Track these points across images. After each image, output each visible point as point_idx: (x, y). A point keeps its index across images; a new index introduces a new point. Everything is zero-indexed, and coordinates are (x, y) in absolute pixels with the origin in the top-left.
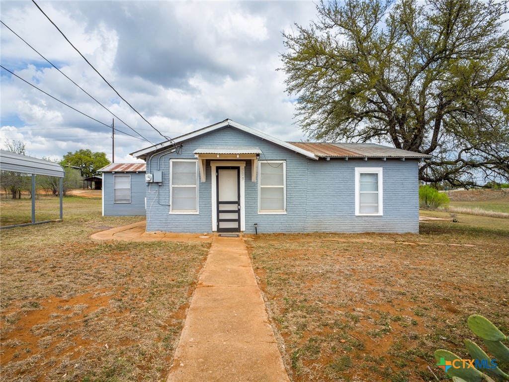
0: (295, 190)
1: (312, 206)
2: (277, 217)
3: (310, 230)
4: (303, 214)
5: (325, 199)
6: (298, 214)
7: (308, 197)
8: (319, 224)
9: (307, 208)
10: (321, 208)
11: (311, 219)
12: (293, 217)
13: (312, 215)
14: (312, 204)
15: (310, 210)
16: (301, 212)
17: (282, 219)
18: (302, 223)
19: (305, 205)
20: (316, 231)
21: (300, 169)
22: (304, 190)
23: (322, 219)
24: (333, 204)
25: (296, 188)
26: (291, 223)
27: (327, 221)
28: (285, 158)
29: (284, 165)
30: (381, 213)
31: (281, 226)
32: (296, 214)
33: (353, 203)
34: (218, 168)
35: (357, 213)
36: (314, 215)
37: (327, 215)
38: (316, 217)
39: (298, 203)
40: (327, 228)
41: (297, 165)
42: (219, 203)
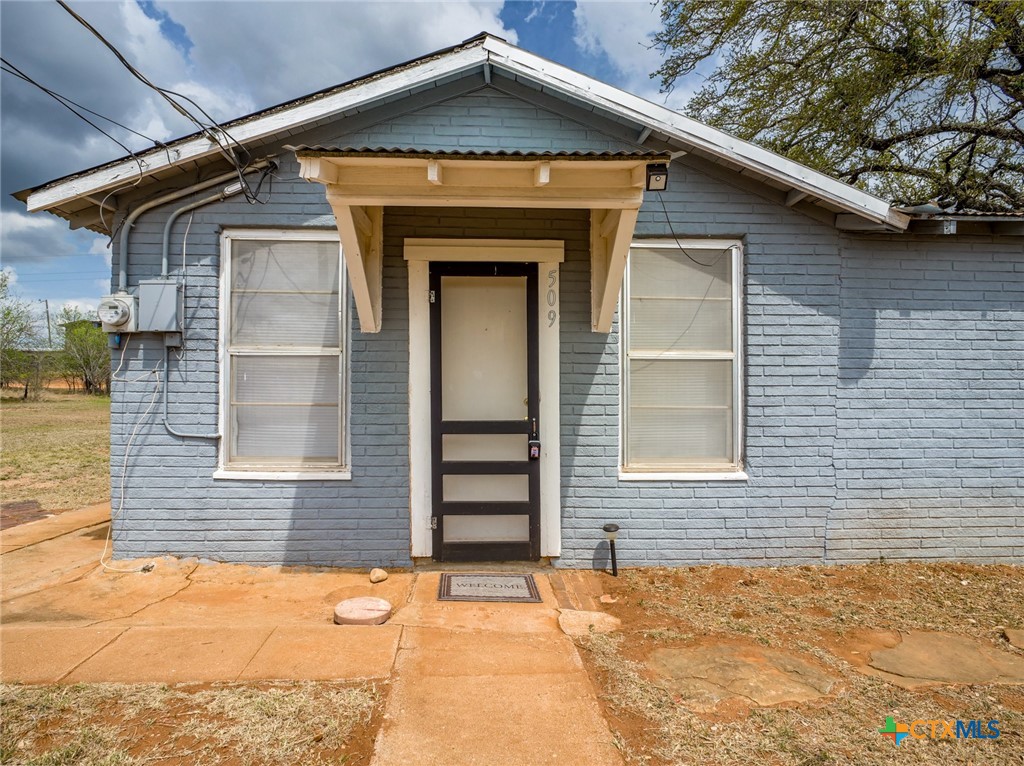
0: (784, 371)
1: (862, 443)
2: (706, 492)
4: (819, 480)
5: (919, 413)
6: (800, 482)
7: (840, 404)
8: (893, 523)
9: (837, 453)
10: (901, 453)
11: (857, 503)
12: (775, 492)
13: (862, 483)
14: (858, 433)
15: (853, 463)
16: (813, 471)
17: (729, 502)
18: (816, 522)
19: (829, 441)
20: (876, 554)
21: (806, 279)
22: (824, 371)
23: (902, 504)
24: (952, 432)
25: (789, 361)
26: (766, 522)
27: (924, 513)
28: (739, 229)
29: (736, 257)
31: (722, 533)
32: (789, 481)
34: (438, 271)
36: (871, 483)
37: (928, 482)
38: (877, 493)
39: (800, 431)
40: (926, 543)
41: (794, 259)
42: (441, 428)
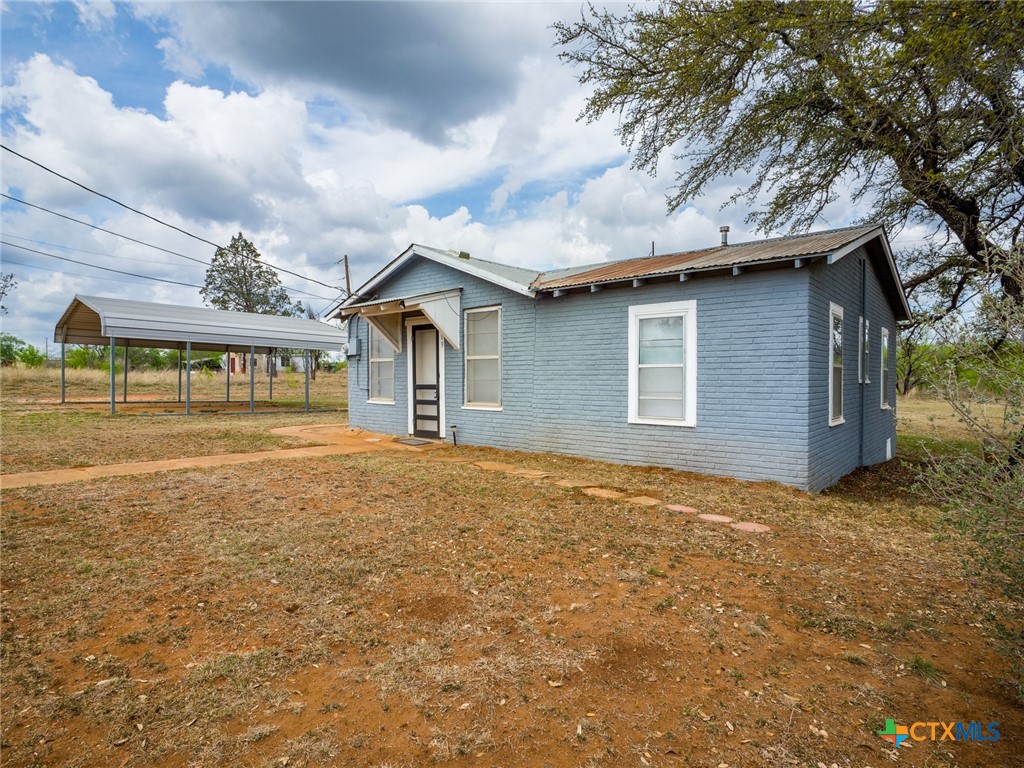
0: (515, 363)
1: (543, 397)
2: (488, 416)
3: (538, 448)
4: (527, 413)
5: (567, 382)
6: (520, 413)
7: (535, 377)
8: (556, 435)
9: (533, 401)
10: (560, 402)
11: (541, 425)
12: (510, 417)
13: (543, 415)
14: (542, 392)
15: (539, 406)
16: (524, 409)
17: (495, 421)
18: (526, 432)
19: (530, 395)
20: (548, 449)
21: (522, 321)
22: (529, 362)
23: (559, 426)
24: (581, 392)
25: (516, 358)
26: (508, 430)
27: (569, 432)
28: (498, 301)
29: (500, 312)
30: (691, 420)
31: (493, 433)
32: (515, 413)
33: (624, 393)
34: (415, 328)
35: (633, 417)
36: (546, 416)
37: (571, 416)
38: (549, 421)
39: (520, 390)
40: (569, 446)
41: (518, 312)
42: (416, 387)
